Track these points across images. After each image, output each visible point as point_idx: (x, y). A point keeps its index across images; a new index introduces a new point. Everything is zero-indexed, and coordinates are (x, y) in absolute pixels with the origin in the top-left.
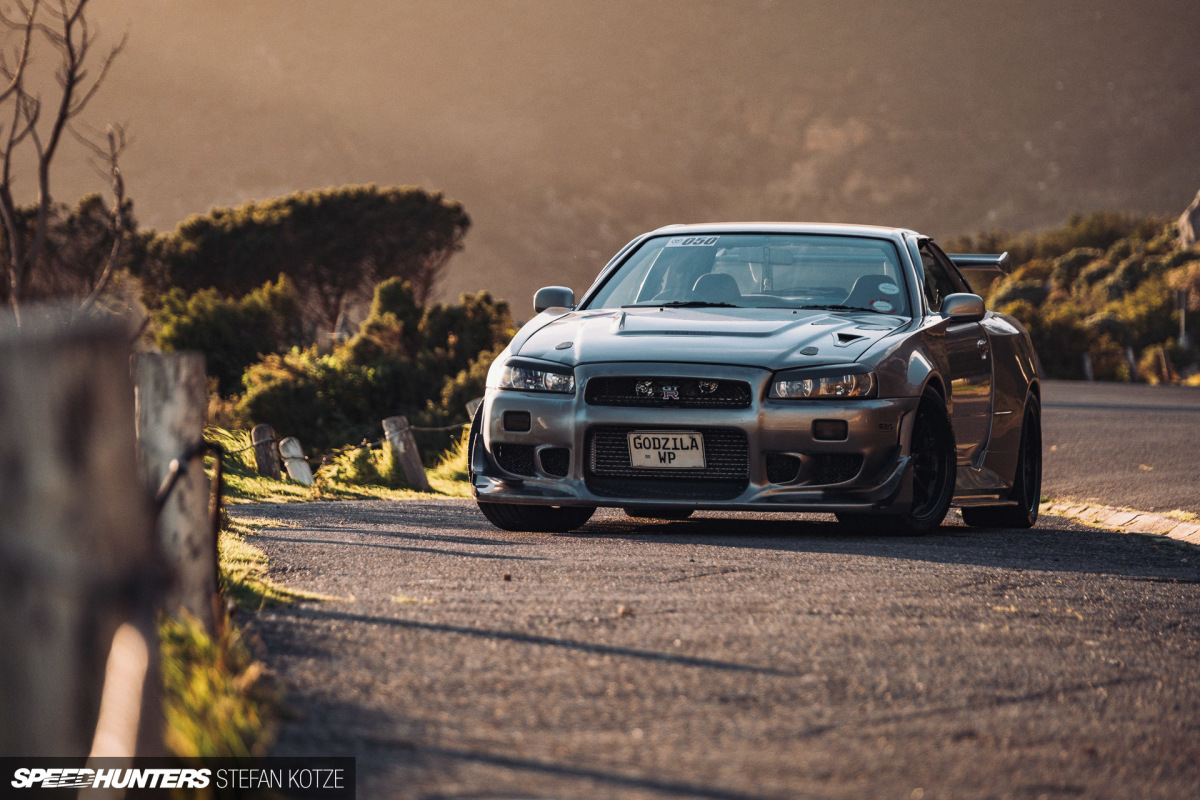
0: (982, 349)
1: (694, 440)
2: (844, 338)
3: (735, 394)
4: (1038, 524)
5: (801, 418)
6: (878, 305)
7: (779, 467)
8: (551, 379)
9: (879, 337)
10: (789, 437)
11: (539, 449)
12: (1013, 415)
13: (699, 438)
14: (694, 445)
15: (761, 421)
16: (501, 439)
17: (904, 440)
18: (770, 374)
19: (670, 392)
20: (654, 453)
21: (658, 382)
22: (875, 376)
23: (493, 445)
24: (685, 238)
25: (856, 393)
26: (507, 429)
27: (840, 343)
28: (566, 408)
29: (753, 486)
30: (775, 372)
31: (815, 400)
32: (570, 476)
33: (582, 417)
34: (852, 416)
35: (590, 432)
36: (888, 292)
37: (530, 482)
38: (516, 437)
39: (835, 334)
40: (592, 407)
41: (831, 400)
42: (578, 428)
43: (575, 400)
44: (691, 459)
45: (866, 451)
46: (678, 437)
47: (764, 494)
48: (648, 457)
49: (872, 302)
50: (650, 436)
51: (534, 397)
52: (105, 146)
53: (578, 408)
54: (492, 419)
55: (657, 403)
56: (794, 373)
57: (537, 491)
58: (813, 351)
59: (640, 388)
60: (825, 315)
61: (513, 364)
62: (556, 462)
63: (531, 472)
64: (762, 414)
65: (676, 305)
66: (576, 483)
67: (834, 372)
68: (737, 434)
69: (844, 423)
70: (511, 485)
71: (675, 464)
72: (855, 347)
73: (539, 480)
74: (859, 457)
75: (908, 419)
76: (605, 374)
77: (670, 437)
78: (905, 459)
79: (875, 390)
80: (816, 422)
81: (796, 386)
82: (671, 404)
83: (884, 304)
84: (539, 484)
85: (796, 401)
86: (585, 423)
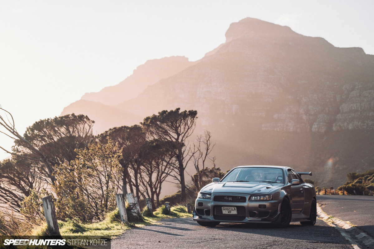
0: (302, 190)
1: (235, 208)
2: (267, 188)
3: (243, 199)
4: (316, 224)
5: (256, 204)
6: (278, 181)
7: (252, 214)
8: (208, 196)
9: (275, 188)
10: (254, 208)
11: (205, 210)
12: (308, 203)
13: (236, 208)
14: (235, 210)
15: (248, 205)
16: (198, 208)
17: (279, 209)
18: (250, 195)
19: (230, 199)
20: (227, 211)
21: (228, 197)
22: (272, 196)
23: (196, 209)
24: (242, 168)
25: (269, 199)
26: (199, 206)
27: (266, 189)
28: (209, 202)
29: (246, 218)
30: (251, 195)
31: (260, 200)
32: (210, 216)
33: (212, 204)
34: (267, 204)
35: (214, 207)
36: (280, 179)
37: (203, 217)
38: (201, 207)
39: (266, 187)
40: (215, 202)
41: (263, 201)
42: (212, 206)
43: (211, 200)
44: (234, 212)
45: (270, 211)
46: (232, 208)
47: (249, 220)
48: (226, 212)
49: (276, 181)
50: (226, 208)
51: (204, 200)
52: (213, 159)
53: (212, 202)
54: (196, 204)
55: (228, 201)
56: (256, 195)
57: (205, 219)
58: (260, 191)
59: (225, 198)
60: (265, 183)
61: (201, 193)
62: (208, 213)
63: (203, 215)
64: (248, 204)
65: (238, 181)
66: (211, 217)
67: (264, 195)
68: (243, 207)
69: (265, 205)
70: (200, 217)
71: (231, 213)
72: (269, 190)
73: (205, 216)
74: (269, 212)
75: (280, 205)
76: (217, 195)
77: (230, 208)
78: (279, 213)
79: (272, 198)
80: (259, 205)
81: (255, 198)
82: (230, 201)
83: (279, 181)
84: (205, 217)
85: (256, 201)
86: (213, 205)
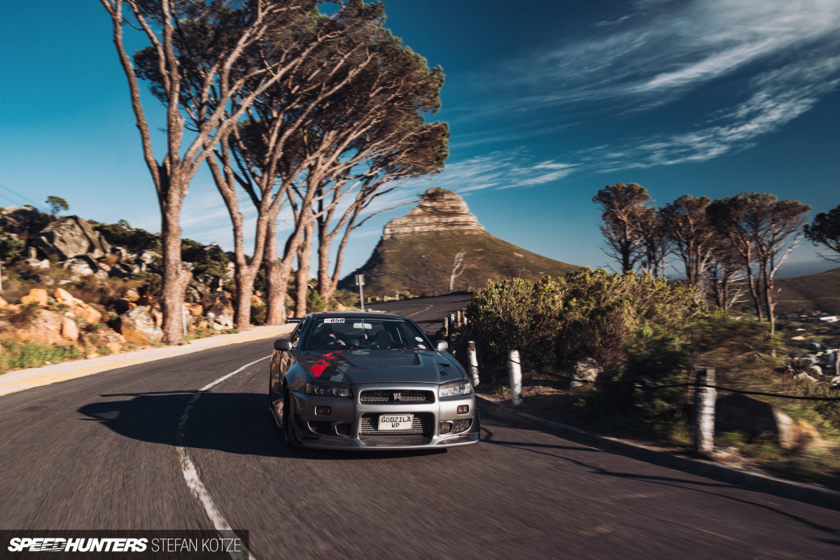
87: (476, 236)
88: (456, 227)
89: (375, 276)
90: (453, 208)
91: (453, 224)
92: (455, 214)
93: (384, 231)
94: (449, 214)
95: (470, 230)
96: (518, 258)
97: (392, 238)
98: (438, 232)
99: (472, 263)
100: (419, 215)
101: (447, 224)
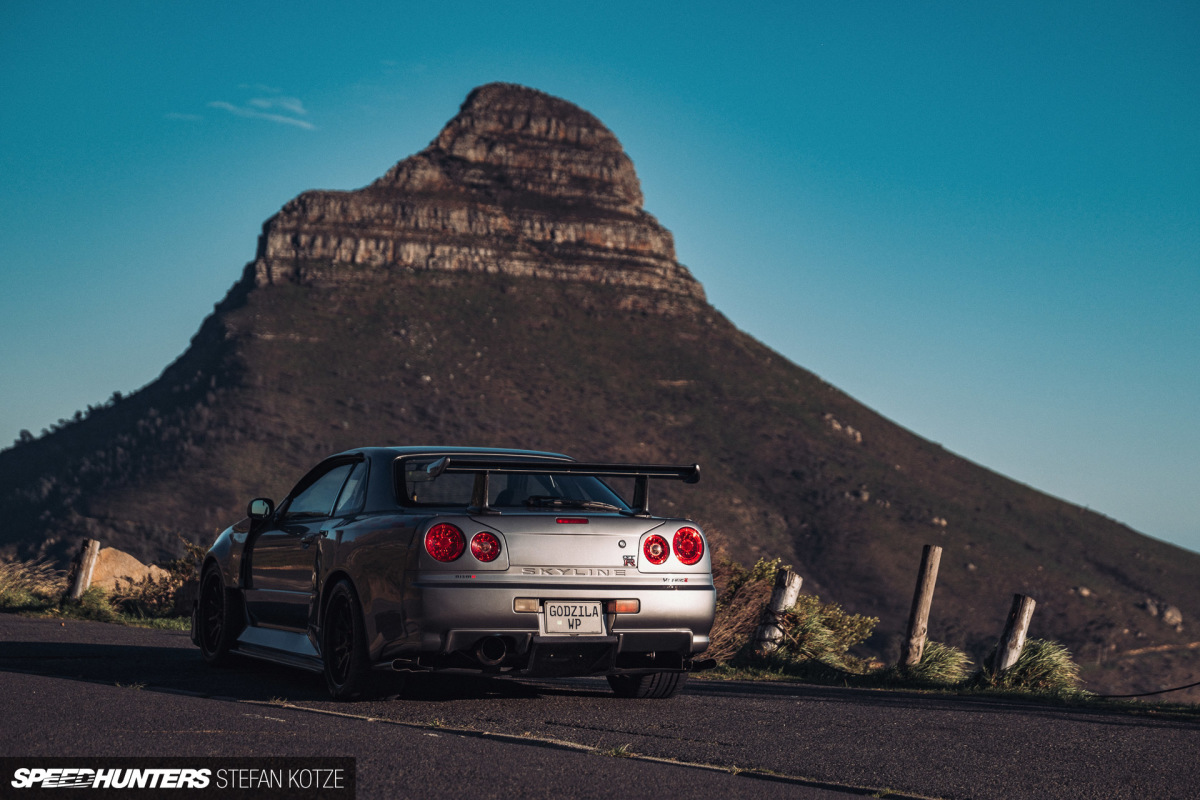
87: (667, 321)
88: (585, 271)
89: (200, 440)
90: (578, 181)
91: (573, 253)
92: (587, 212)
93: (263, 243)
94: (558, 210)
95: (647, 291)
96: (842, 442)
97: (295, 277)
98: (503, 280)
99: (640, 435)
100: (427, 193)
101: (544, 252)
